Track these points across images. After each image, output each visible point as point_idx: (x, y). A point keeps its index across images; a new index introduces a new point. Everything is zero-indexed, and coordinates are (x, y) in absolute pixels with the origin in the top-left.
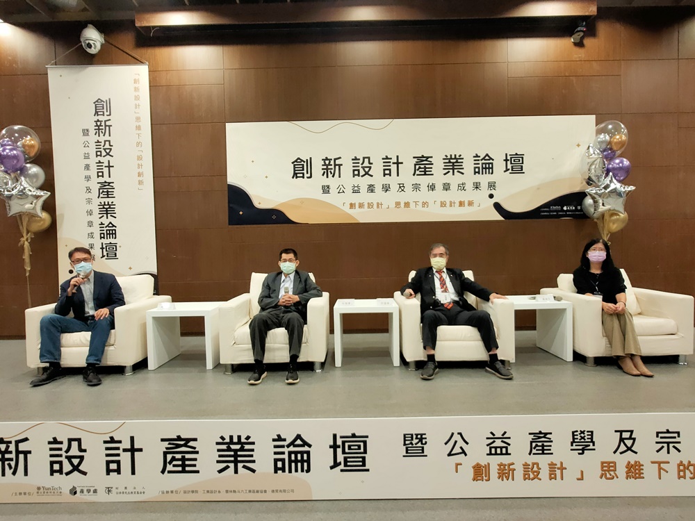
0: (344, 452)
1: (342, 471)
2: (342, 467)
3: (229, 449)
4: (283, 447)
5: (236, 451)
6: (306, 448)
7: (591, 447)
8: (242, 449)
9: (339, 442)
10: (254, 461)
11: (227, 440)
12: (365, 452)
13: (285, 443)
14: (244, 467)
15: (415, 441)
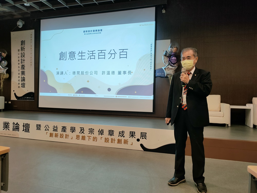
0: (25, 128)
1: (25, 132)
2: (25, 131)
3: (5, 125)
4: (14, 125)
5: (6, 125)
6: (18, 126)
7: (75, 131)
8: (7, 125)
9: (24, 125)
10: (9, 128)
11: (5, 123)
12: (29, 128)
13: (15, 124)
14: (8, 129)
15: (39, 126)
